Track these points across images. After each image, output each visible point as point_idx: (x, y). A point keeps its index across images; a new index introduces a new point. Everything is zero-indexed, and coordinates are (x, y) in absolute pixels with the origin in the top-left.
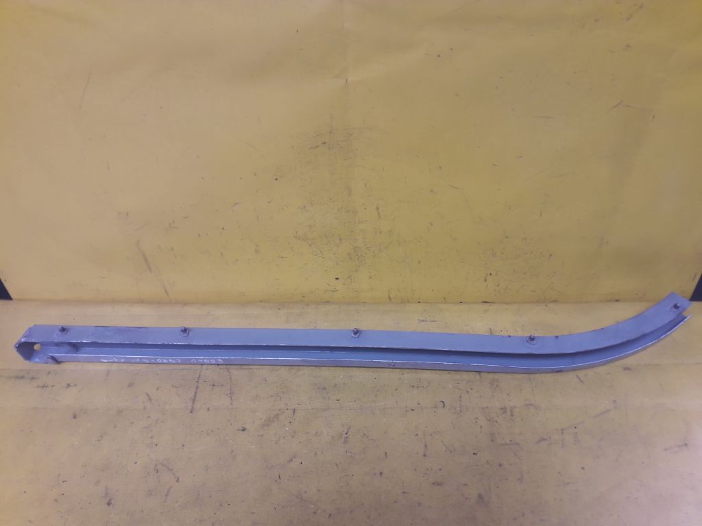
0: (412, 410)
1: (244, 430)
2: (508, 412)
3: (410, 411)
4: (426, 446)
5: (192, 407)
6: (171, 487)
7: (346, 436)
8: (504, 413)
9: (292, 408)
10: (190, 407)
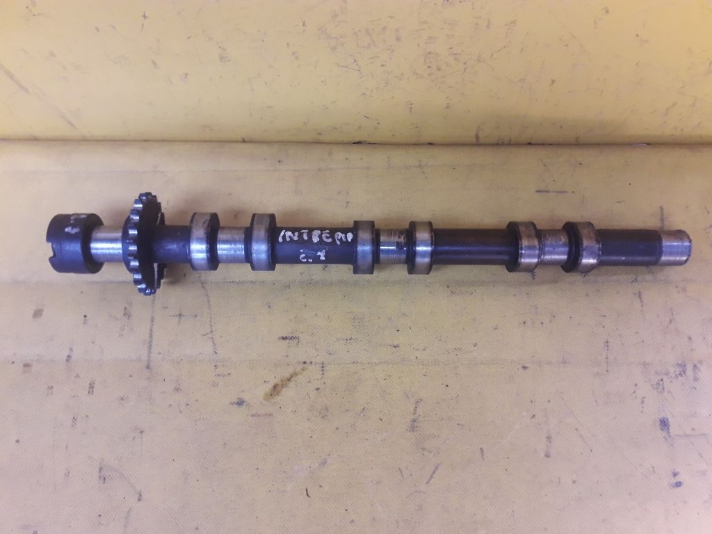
0: (525, 368)
1: (240, 403)
2: (689, 371)
3: (521, 370)
4: (549, 438)
5: (149, 357)
6: (130, 509)
7: (412, 417)
8: (681, 375)
9: (319, 359)
10: (144, 357)
